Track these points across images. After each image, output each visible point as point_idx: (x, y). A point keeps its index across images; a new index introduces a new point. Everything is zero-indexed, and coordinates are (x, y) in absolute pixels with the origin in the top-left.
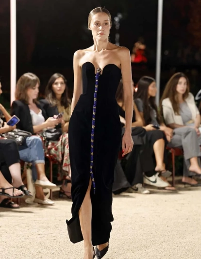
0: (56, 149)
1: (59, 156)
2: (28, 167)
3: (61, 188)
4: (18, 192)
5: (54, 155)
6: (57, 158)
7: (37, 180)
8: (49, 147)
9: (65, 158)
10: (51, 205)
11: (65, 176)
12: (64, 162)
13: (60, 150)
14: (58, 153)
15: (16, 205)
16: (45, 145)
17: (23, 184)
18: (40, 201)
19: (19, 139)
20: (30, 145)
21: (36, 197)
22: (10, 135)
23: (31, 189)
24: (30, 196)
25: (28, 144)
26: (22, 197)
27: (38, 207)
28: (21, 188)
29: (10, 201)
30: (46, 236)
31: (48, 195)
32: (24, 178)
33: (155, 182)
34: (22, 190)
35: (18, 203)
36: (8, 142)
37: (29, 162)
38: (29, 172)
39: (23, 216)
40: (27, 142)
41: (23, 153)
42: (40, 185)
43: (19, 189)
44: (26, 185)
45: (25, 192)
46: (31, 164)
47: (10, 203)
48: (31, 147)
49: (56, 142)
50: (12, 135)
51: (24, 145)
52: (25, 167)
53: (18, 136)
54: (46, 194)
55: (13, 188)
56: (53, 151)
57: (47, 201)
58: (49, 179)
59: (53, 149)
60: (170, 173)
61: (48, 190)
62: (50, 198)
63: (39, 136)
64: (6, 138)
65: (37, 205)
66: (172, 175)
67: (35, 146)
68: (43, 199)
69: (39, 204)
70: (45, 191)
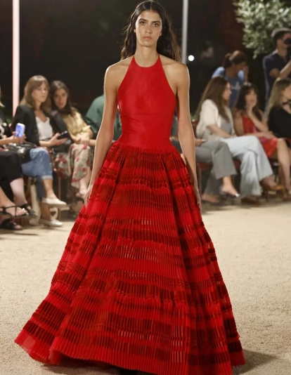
0: (65, 162)
1: (67, 170)
2: (33, 183)
3: (71, 208)
4: (22, 211)
5: (63, 170)
6: (66, 172)
7: (43, 198)
8: (57, 160)
9: (75, 173)
10: (59, 226)
11: (75, 193)
12: (74, 177)
13: (69, 164)
14: (66, 167)
15: (19, 227)
16: (53, 158)
17: (26, 202)
18: (47, 222)
19: (22, 151)
20: (35, 158)
21: (41, 217)
22: (11, 146)
23: (36, 208)
24: (35, 217)
25: (34, 157)
26: (25, 217)
27: (44, 228)
28: (24, 206)
29: (11, 222)
31: (56, 215)
32: (28, 195)
34: (26, 209)
35: (20, 224)
36: (10, 154)
37: (33, 177)
38: (33, 189)
39: (27, 240)
40: (31, 155)
41: (26, 167)
42: (47, 204)
43: (22, 207)
44: (30, 204)
45: (28, 211)
46: (35, 180)
47: (12, 224)
48: (36, 160)
49: (64, 155)
50: (13, 147)
51: (27, 157)
52: (29, 182)
53: (20, 147)
54: (53, 213)
55: (16, 207)
56: (61, 165)
57: (55, 222)
58: (58, 197)
59: (61, 163)
61: (56, 209)
62: (58, 219)
64: (7, 150)
65: (43, 226)
67: (41, 160)
68: (49, 220)
69: (45, 225)
70: (52, 210)
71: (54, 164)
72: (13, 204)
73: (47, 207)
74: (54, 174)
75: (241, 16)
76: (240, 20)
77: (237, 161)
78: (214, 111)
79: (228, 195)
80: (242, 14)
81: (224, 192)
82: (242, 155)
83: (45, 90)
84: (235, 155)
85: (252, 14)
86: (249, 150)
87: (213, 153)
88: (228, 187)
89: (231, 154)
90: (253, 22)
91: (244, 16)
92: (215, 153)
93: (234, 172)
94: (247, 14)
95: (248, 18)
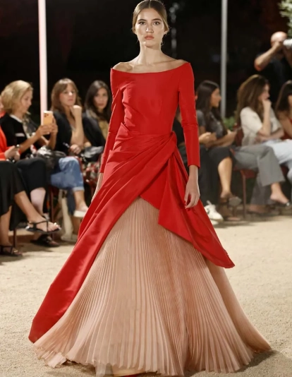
2: (63, 195)
4: (54, 226)
8: (88, 169)
20: (65, 169)
21: (74, 232)
25: (63, 167)
37: (64, 189)
38: (64, 203)
40: (60, 165)
42: (79, 218)
48: (66, 171)
51: (56, 168)
52: (60, 195)
55: (48, 222)
60: (240, 200)
66: (242, 203)
67: (71, 170)
72: (43, 219)
73: (78, 221)
74: (86, 185)
75: (285, 10)
76: (284, 14)
80: (287, 7)
83: (72, 92)
87: (258, 158)
88: (277, 195)
91: (289, 9)
92: (261, 158)
93: (282, 179)
94: (291, 6)
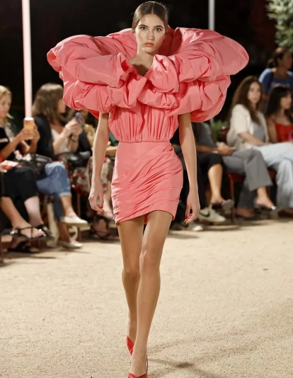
0: (84, 178)
1: (87, 186)
2: (49, 201)
4: (38, 232)
5: (82, 186)
6: (85, 188)
8: (75, 175)
10: (79, 248)
13: (88, 179)
14: (85, 183)
15: (35, 250)
17: (42, 223)
18: (65, 243)
20: (51, 174)
21: (60, 239)
23: (53, 229)
24: (52, 239)
25: (49, 173)
26: (42, 239)
27: (63, 251)
28: (40, 227)
30: (73, 287)
31: (76, 236)
32: (44, 215)
33: (208, 215)
34: (43, 230)
35: (37, 247)
36: (24, 171)
38: (50, 208)
39: (44, 263)
40: (46, 170)
41: (42, 184)
42: (66, 224)
43: (38, 228)
45: (46, 232)
49: (82, 169)
51: (42, 173)
52: (46, 200)
54: (72, 234)
55: (32, 228)
56: (79, 181)
57: (74, 243)
58: (78, 215)
59: (80, 178)
61: (75, 229)
62: (78, 240)
63: (62, 162)
65: (62, 248)
67: (58, 176)
68: (68, 241)
69: (64, 247)
70: (71, 230)
71: (72, 180)
72: (29, 225)
73: (65, 227)
74: (73, 191)
75: (273, 12)
76: (271, 16)
77: (272, 171)
78: (246, 117)
79: (264, 208)
80: (274, 10)
81: (259, 205)
82: (278, 164)
84: (270, 164)
85: (285, 9)
86: (286, 158)
87: (245, 162)
88: (263, 199)
89: (266, 164)
90: (286, 17)
91: (277, 12)
92: (248, 162)
93: (269, 183)
94: (279, 8)
95: (281, 13)
